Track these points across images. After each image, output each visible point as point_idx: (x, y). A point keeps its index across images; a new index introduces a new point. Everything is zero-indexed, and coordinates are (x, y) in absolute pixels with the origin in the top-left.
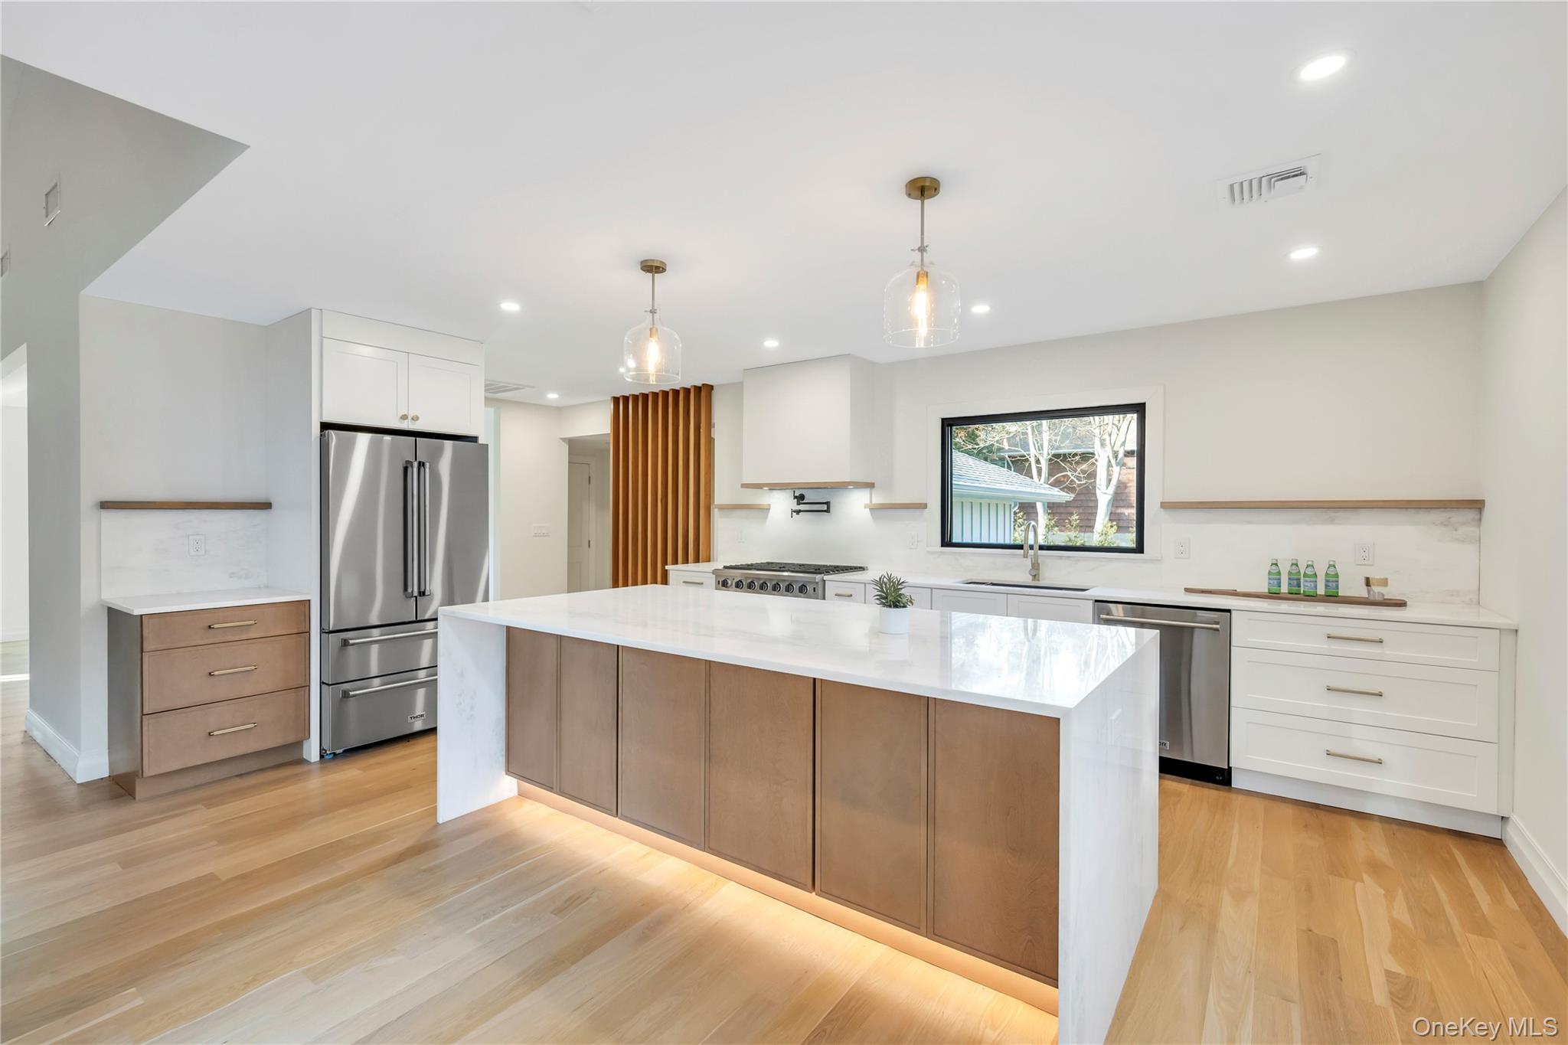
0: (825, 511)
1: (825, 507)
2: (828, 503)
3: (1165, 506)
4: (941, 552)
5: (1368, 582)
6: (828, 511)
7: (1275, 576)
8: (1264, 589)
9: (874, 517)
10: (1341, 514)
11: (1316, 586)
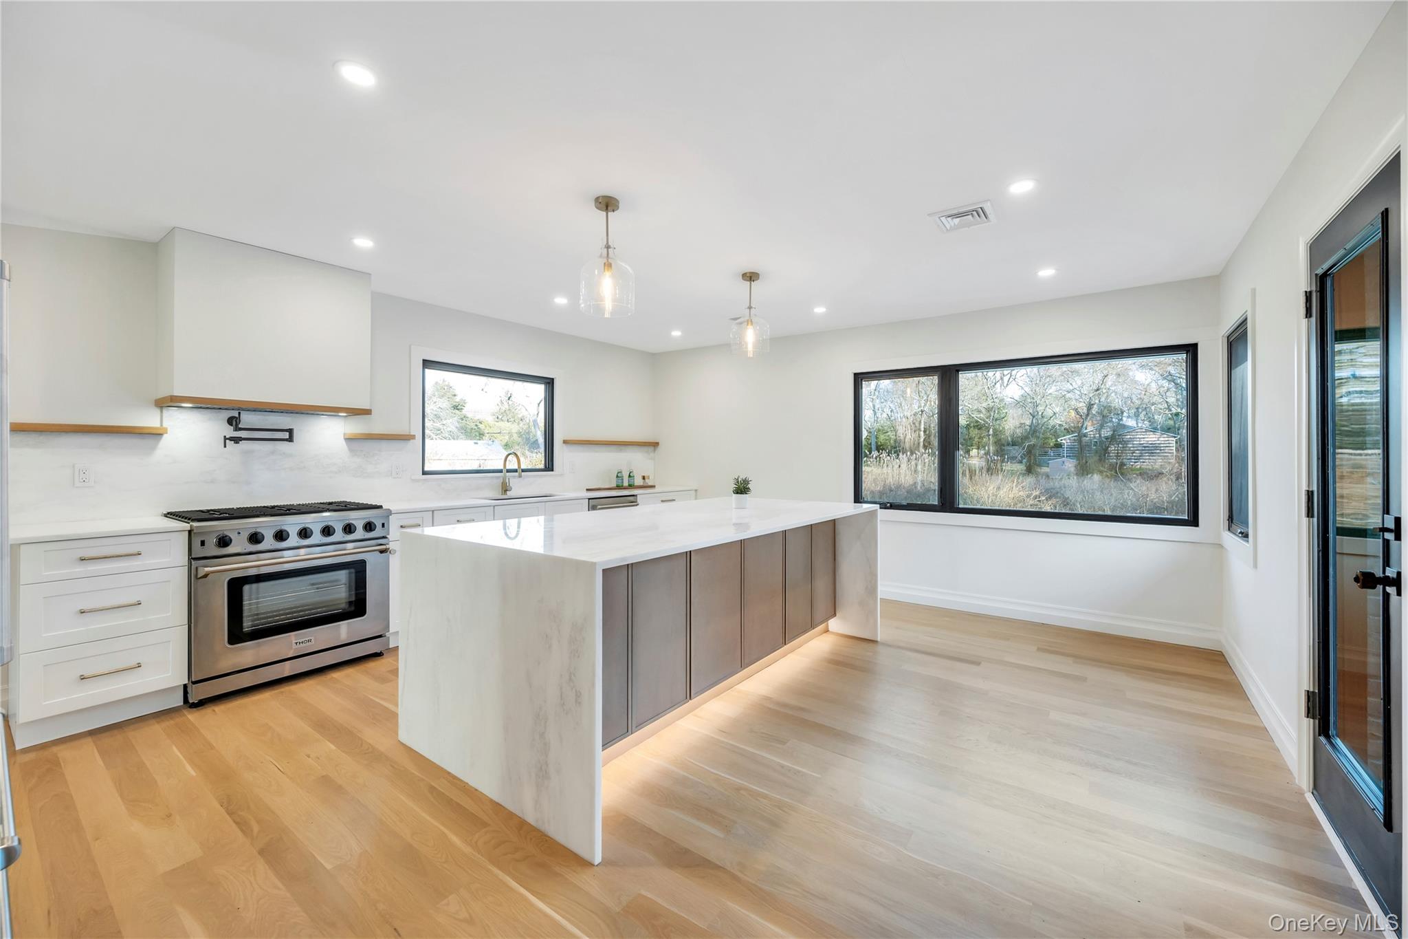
0: (286, 440)
1: (286, 435)
2: (290, 431)
3: (565, 442)
4: (424, 480)
5: (644, 478)
6: (290, 439)
7: (619, 476)
8: (614, 485)
9: (351, 450)
10: (623, 448)
11: (623, 482)
